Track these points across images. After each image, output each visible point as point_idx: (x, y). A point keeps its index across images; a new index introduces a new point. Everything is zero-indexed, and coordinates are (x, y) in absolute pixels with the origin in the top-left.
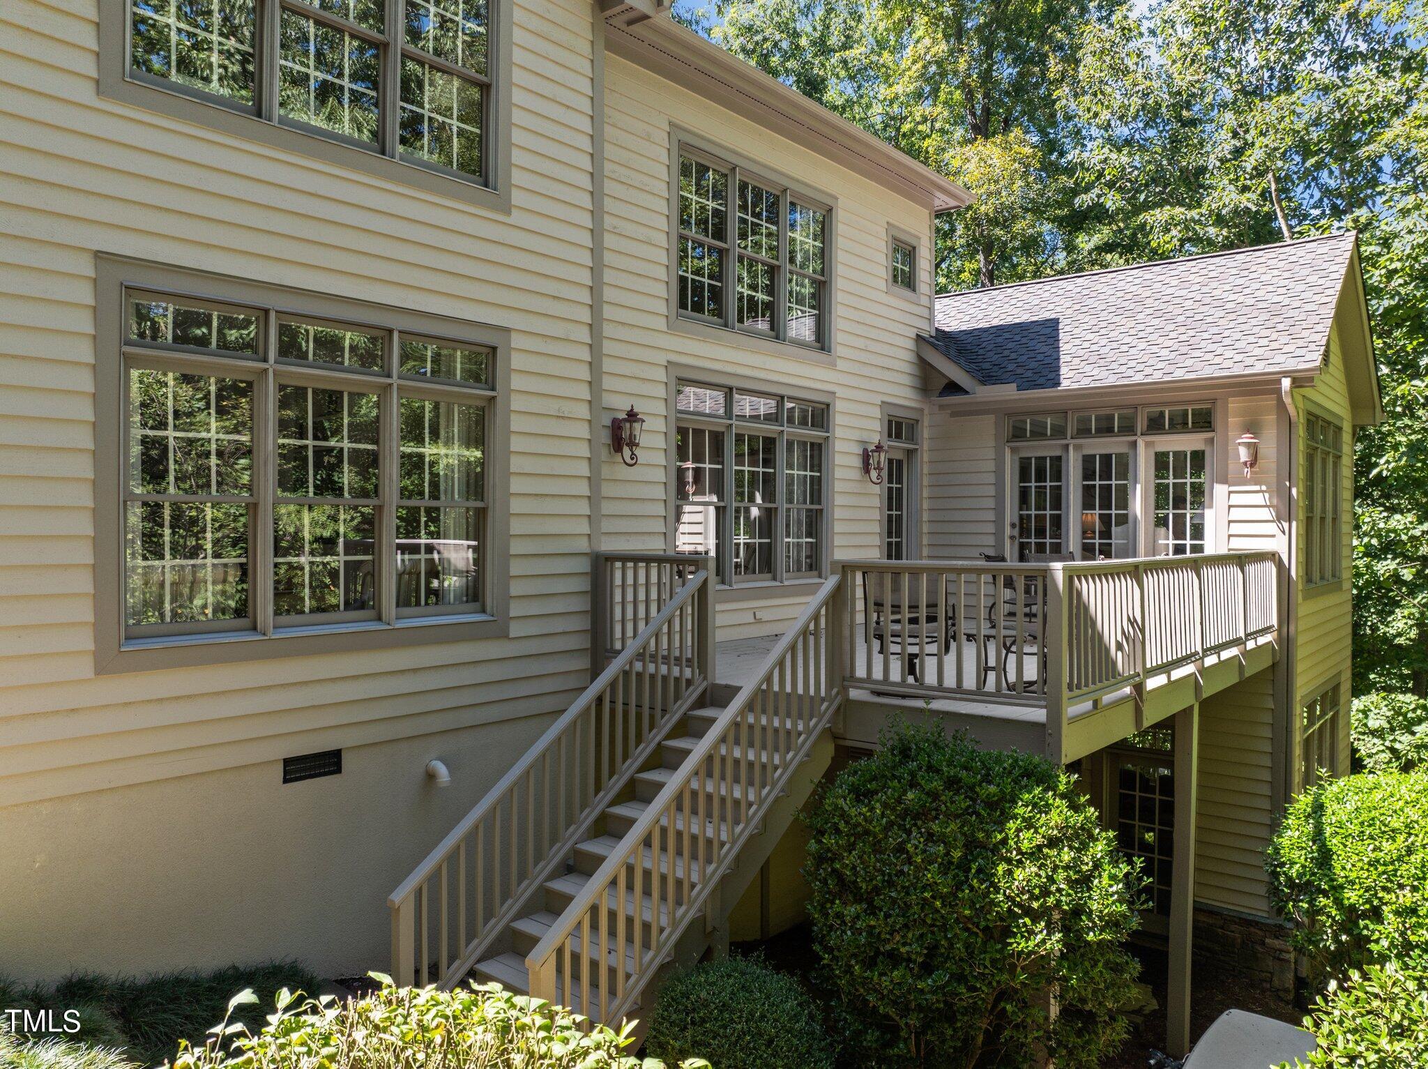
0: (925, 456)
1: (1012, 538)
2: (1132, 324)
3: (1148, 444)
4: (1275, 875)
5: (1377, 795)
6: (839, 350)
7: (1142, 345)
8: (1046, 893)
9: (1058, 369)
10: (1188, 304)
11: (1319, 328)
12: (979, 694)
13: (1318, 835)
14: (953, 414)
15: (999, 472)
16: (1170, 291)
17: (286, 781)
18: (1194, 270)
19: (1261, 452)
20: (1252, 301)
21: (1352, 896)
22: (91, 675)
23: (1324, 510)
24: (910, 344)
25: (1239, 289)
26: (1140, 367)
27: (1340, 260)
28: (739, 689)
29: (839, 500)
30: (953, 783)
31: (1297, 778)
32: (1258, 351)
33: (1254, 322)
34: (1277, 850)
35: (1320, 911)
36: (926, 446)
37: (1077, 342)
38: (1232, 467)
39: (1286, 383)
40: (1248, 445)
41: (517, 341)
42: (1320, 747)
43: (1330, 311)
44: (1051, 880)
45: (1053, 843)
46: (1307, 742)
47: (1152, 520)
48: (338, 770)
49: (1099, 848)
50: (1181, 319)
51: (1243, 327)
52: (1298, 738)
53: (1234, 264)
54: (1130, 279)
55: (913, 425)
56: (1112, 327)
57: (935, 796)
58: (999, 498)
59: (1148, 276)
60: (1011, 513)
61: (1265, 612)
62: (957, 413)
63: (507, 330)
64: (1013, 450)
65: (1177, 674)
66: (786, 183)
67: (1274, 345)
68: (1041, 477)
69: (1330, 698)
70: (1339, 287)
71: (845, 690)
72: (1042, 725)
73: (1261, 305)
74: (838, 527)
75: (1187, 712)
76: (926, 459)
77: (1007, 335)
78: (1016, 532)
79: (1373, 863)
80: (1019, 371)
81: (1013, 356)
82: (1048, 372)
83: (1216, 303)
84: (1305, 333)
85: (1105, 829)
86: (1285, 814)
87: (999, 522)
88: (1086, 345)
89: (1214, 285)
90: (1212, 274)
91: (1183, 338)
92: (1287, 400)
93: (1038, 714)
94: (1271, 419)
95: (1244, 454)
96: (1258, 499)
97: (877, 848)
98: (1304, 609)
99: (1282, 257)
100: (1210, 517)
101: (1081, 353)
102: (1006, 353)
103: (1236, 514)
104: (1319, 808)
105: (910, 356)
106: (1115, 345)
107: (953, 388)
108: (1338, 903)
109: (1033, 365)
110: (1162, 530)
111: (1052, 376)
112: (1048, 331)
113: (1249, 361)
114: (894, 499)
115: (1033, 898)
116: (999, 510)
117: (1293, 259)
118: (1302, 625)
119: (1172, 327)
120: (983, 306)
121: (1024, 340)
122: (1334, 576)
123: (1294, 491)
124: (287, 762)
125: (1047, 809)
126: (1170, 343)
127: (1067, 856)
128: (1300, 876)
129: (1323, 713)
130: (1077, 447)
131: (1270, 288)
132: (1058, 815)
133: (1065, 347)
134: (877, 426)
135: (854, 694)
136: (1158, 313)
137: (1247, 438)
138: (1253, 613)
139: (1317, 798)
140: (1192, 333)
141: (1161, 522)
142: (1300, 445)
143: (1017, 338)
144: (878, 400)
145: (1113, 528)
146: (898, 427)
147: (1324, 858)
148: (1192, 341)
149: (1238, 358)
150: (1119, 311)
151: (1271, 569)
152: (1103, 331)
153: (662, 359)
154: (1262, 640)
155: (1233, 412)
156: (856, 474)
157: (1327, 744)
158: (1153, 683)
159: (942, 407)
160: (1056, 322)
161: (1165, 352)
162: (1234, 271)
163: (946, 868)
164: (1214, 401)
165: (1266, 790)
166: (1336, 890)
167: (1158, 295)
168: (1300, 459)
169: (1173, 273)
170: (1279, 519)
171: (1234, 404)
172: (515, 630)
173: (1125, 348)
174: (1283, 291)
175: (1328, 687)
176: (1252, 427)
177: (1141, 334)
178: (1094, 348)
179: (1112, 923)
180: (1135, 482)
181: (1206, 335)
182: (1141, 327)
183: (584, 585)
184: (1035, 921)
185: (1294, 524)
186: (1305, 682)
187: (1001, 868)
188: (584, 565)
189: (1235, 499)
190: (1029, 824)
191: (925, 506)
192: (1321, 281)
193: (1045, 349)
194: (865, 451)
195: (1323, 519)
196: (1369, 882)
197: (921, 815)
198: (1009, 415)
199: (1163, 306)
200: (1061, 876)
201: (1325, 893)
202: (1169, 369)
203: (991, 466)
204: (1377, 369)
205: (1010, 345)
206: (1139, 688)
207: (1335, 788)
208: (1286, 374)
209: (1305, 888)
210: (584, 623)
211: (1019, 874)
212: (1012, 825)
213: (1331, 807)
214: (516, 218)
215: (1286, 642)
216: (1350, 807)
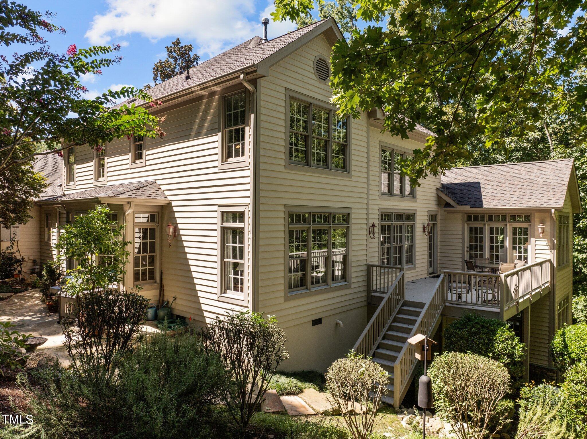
0: (439, 225)
1: (467, 251)
2: (504, 186)
3: (510, 225)
4: (553, 351)
5: (580, 330)
6: (418, 197)
7: (508, 195)
8: (506, 350)
9: (482, 201)
10: (522, 180)
11: (563, 193)
12: (477, 304)
13: (564, 340)
14: (448, 213)
15: (463, 231)
16: (515, 175)
17: (313, 325)
18: (523, 168)
19: (545, 229)
20: (542, 182)
21: (573, 356)
22: (283, 301)
23: (564, 243)
24: (435, 191)
25: (537, 177)
26: (508, 202)
27: (568, 169)
28: (425, 304)
29: (417, 241)
30: (482, 326)
31: (556, 325)
32: (545, 200)
33: (543, 189)
34: (553, 344)
35: (565, 360)
36: (439, 222)
37: (487, 191)
38: (536, 234)
39: (553, 211)
40: (541, 228)
41: (353, 211)
42: (563, 316)
43: (566, 187)
44: (507, 347)
45: (506, 339)
46: (559, 314)
47: (512, 247)
48: (321, 323)
49: (516, 341)
50: (520, 186)
51: (540, 190)
52: (556, 313)
53: (536, 167)
54: (502, 169)
55: (436, 216)
56: (498, 187)
57: (479, 329)
58: (463, 239)
59: (508, 169)
60: (467, 244)
61: (547, 277)
62: (449, 212)
63: (351, 208)
64: (467, 224)
65: (525, 298)
66: (405, 151)
67: (549, 198)
68: (476, 233)
69: (567, 300)
70: (568, 179)
71: (444, 303)
72: (498, 313)
73: (545, 183)
74: (417, 250)
75: (528, 308)
76: (439, 226)
77: (463, 187)
78: (468, 250)
79: (579, 347)
80: (469, 200)
81: (467, 195)
82: (478, 201)
83: (530, 181)
84: (558, 195)
85: (517, 337)
86: (554, 335)
87: (463, 246)
88: (490, 193)
89: (530, 174)
90: (529, 170)
91: (521, 193)
92: (553, 215)
93: (498, 310)
94: (548, 220)
95: (540, 230)
96: (544, 243)
97: (467, 340)
98: (558, 275)
99: (551, 166)
100: (529, 248)
101: (489, 195)
102: (464, 193)
103: (537, 247)
104: (564, 334)
105: (435, 195)
106: (499, 194)
107: (448, 205)
108: (570, 357)
109: (474, 199)
110: (515, 250)
111: (480, 203)
112: (477, 186)
113: (542, 203)
114: (431, 239)
115: (504, 351)
116: (463, 242)
117: (554, 167)
118: (558, 279)
119: (517, 189)
120: (454, 175)
121: (470, 189)
122: (567, 262)
123: (555, 241)
124: (313, 321)
125: (504, 332)
126: (517, 194)
127: (510, 342)
128: (559, 351)
129: (564, 305)
130: (488, 225)
131: (547, 177)
132: (507, 334)
133: (484, 193)
134: (426, 218)
135: (447, 304)
136: (512, 183)
137: (541, 226)
138: (544, 278)
139: (564, 330)
140: (523, 191)
141: (514, 248)
142: (557, 226)
143: (467, 188)
144: (426, 210)
145: (499, 249)
146: (433, 217)
147: (566, 346)
148: (524, 194)
149: (538, 201)
150: (500, 181)
151: (548, 264)
152: (495, 188)
153: (377, 207)
154: (546, 285)
155: (537, 218)
156: (421, 233)
157: (565, 315)
158: (521, 300)
159: (445, 211)
160: (479, 183)
161: (515, 198)
162: (536, 170)
163: (484, 345)
164: (531, 213)
165: (547, 329)
166: (569, 354)
167: (512, 176)
168: (557, 230)
169: (516, 168)
170: (551, 249)
171: (537, 215)
172: (353, 286)
173: (503, 195)
174: (551, 178)
175: (565, 297)
176: (542, 222)
177: (508, 190)
178: (493, 194)
179: (520, 357)
180: (507, 236)
181: (528, 193)
182: (507, 188)
183: (364, 273)
184: (504, 356)
185: (555, 251)
186: (559, 297)
187: (497, 344)
188: (365, 268)
189: (537, 243)
190: (501, 335)
191: (439, 240)
192: (563, 176)
193: (477, 193)
194: (424, 226)
195: (563, 246)
196: (578, 352)
197: (476, 333)
198: (466, 214)
199: (514, 181)
200: (509, 346)
201: (566, 355)
202: (518, 203)
203: (460, 229)
204: (580, 193)
205: (465, 191)
206: (518, 302)
207: (568, 328)
208: (553, 208)
209: (561, 354)
210: (364, 283)
211: (500, 346)
212: (498, 336)
213: (567, 333)
214: (353, 179)
215: (553, 285)
216: (573, 333)
